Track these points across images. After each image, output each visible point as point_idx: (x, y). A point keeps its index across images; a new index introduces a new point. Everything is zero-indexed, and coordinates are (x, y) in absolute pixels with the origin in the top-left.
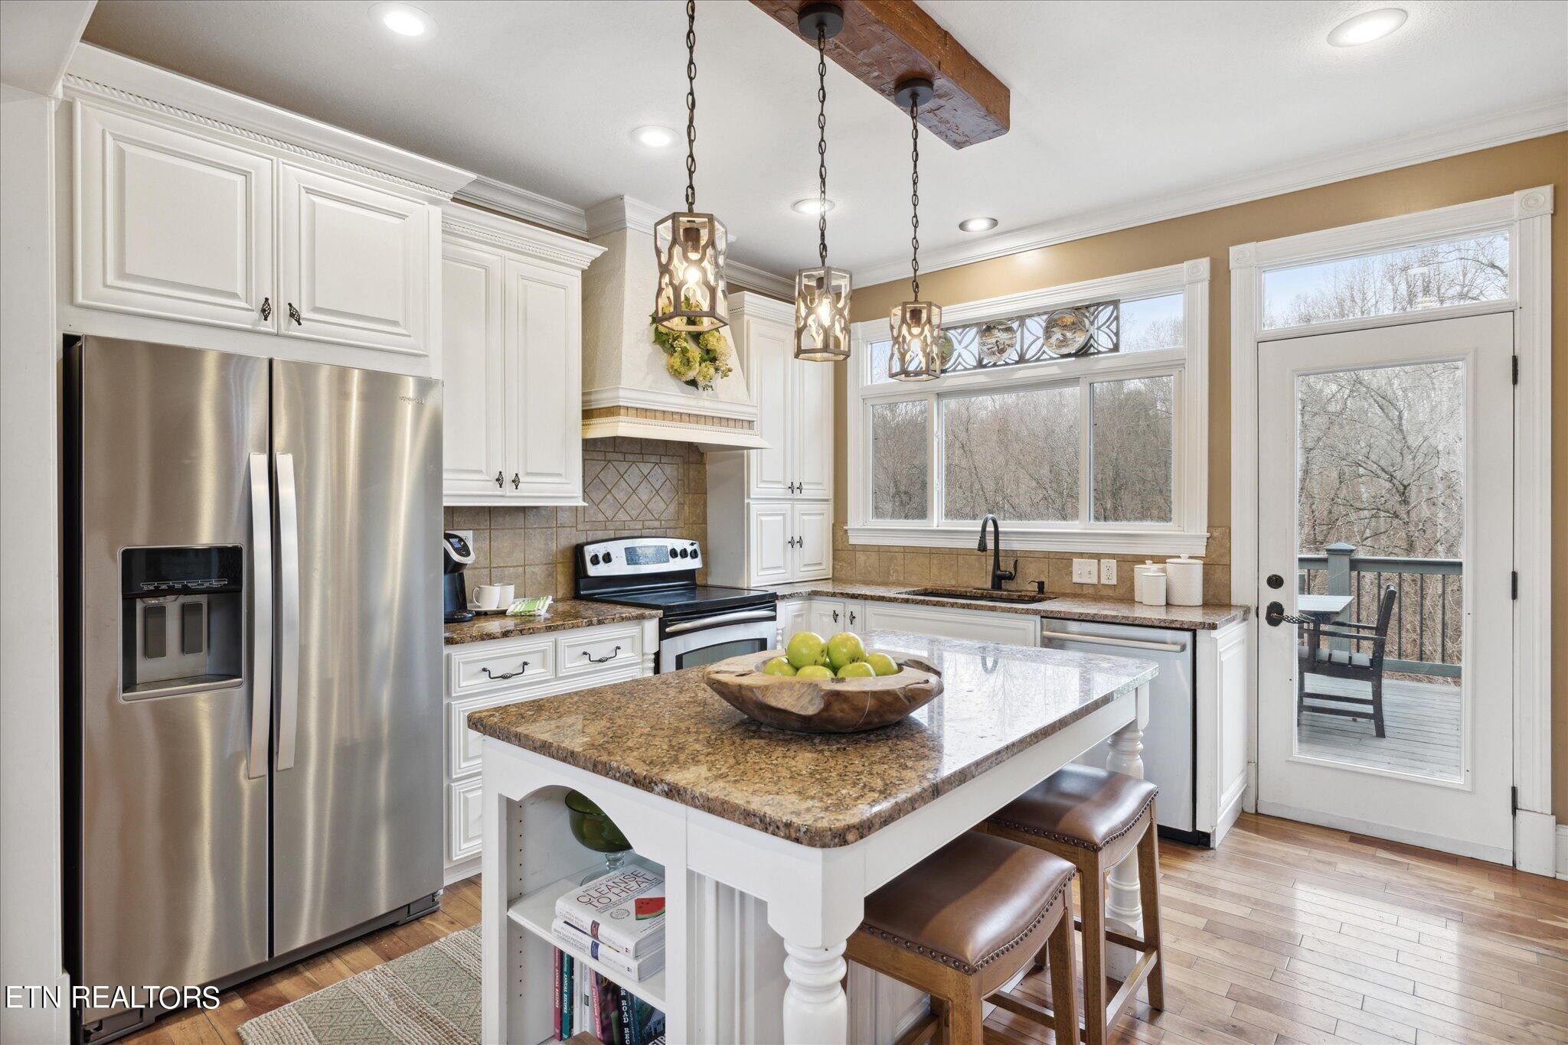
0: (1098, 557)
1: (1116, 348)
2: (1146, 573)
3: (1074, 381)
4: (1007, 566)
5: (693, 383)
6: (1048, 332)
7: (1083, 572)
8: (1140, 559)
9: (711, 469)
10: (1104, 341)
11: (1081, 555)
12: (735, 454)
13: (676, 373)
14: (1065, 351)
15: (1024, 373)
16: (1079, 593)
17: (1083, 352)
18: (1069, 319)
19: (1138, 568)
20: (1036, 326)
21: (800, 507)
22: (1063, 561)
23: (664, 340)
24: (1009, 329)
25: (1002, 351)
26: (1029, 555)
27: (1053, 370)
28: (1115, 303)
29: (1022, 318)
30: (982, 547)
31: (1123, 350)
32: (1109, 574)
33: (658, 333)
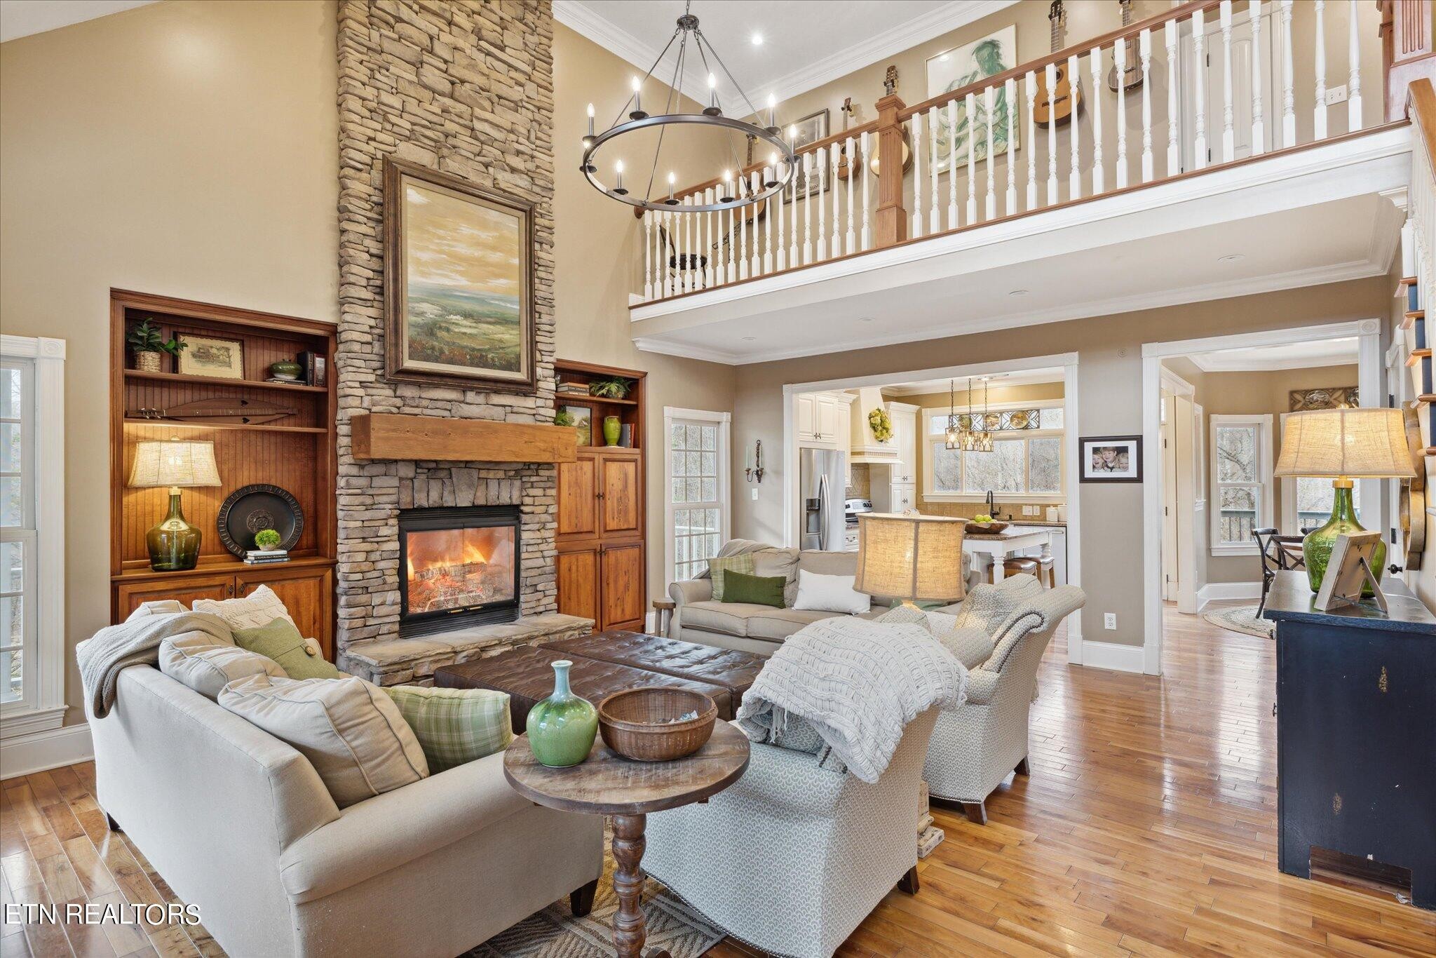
0: (1033, 505)
1: (1038, 427)
2: (1050, 510)
3: (1022, 438)
4: (996, 509)
5: (882, 441)
6: (1012, 420)
7: (1027, 511)
8: (1048, 506)
9: (872, 471)
10: (1034, 424)
11: (1026, 505)
12: (886, 468)
13: (877, 438)
14: (1019, 427)
15: (1002, 434)
16: (1025, 518)
17: (1026, 428)
18: (1020, 415)
19: (1047, 508)
20: (1007, 417)
21: (906, 486)
22: (1019, 507)
23: (874, 427)
24: (996, 417)
25: (993, 425)
26: (1005, 505)
27: (1014, 434)
28: (1038, 411)
29: (1001, 413)
30: (988, 502)
31: (1041, 428)
32: (1037, 511)
33: (871, 424)
